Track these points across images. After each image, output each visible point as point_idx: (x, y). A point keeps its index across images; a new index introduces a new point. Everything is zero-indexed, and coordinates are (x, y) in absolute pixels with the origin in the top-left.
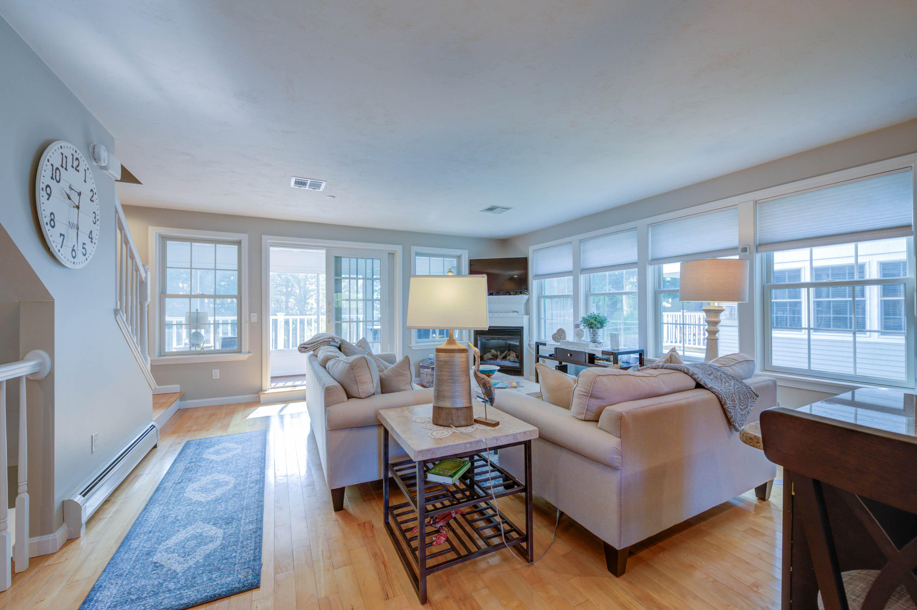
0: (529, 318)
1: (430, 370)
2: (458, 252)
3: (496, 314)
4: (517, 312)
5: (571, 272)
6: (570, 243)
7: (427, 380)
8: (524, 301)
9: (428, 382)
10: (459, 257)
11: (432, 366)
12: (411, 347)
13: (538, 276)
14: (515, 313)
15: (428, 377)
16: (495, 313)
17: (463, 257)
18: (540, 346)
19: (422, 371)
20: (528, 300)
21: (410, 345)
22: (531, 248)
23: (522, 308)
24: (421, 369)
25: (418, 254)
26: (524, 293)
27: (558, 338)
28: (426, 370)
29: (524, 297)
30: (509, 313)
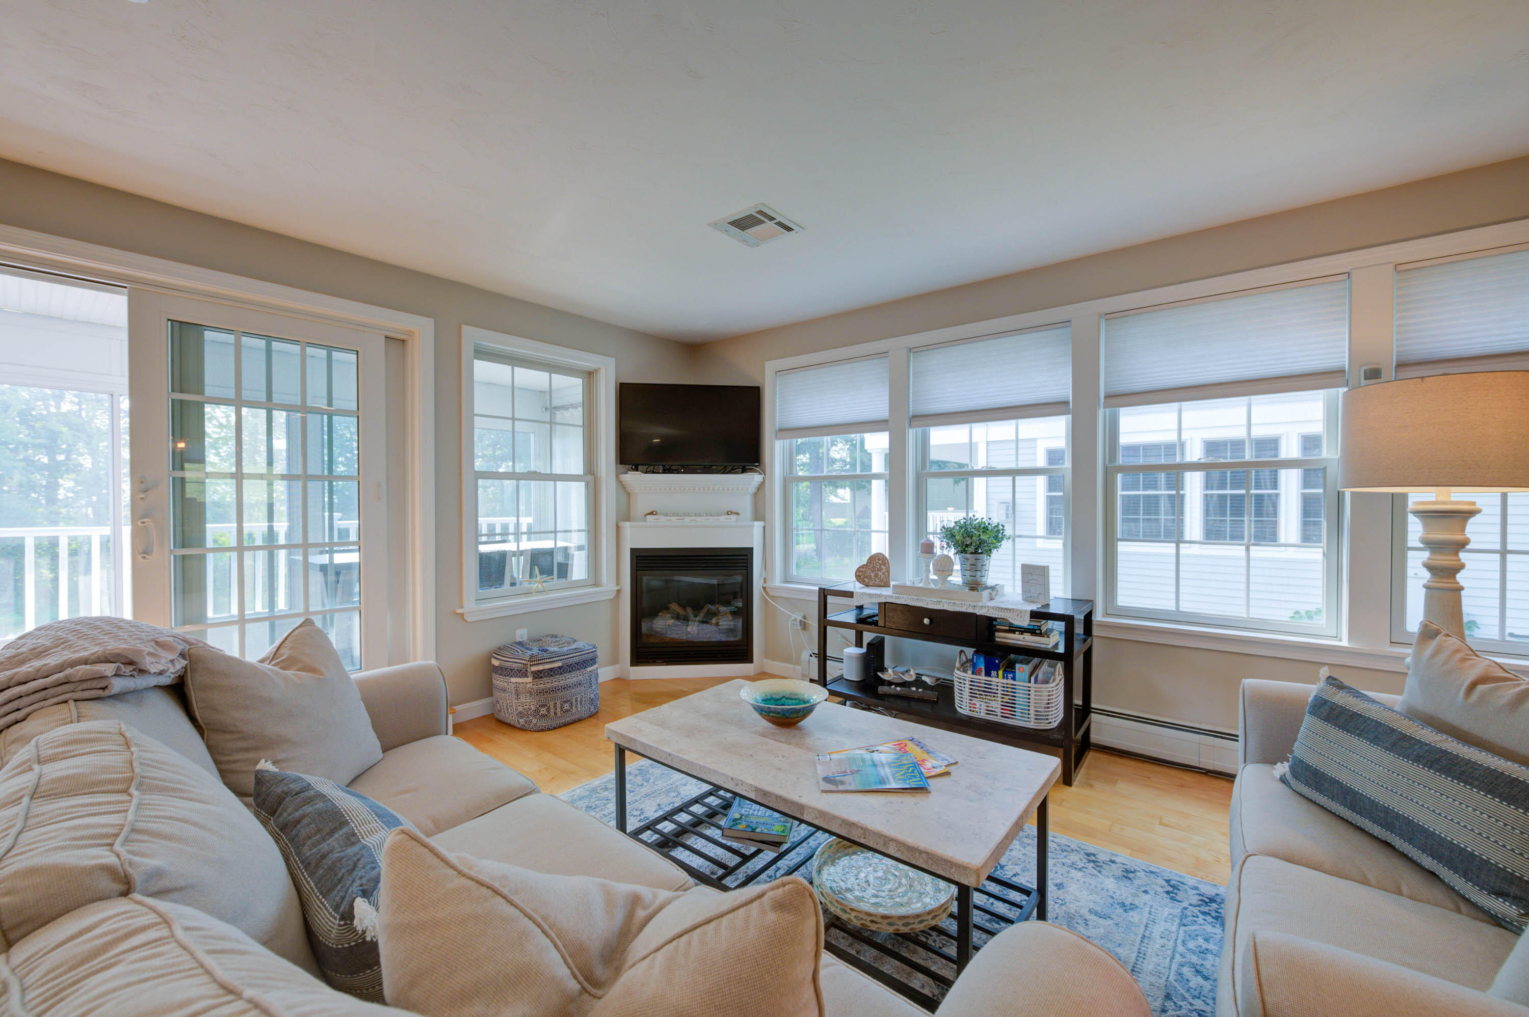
0: (764, 527)
1: (530, 679)
2: (588, 361)
3: (687, 519)
4: (738, 514)
5: (886, 421)
6: (884, 354)
7: (520, 709)
8: (752, 489)
9: (521, 715)
10: (589, 376)
11: (534, 669)
12: (462, 615)
13: (786, 431)
14: (733, 517)
15: (522, 700)
16: (685, 515)
17: (602, 374)
18: (830, 599)
19: (499, 681)
20: (761, 487)
21: (460, 611)
22: (770, 367)
23: (746, 505)
24: (494, 675)
25: (482, 354)
26: (751, 470)
27: (869, 578)
28: (513, 680)
29: (752, 479)
30: (719, 515)
